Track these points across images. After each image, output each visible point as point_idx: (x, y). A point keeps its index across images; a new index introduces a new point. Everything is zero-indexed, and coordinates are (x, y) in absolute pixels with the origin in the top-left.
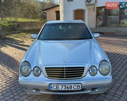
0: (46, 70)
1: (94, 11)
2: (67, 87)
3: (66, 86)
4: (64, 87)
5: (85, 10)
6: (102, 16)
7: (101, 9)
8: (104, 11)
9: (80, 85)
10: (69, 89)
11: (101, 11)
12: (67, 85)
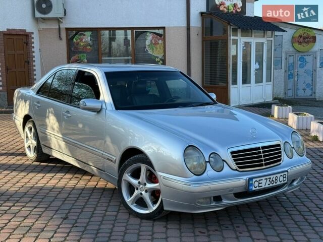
0: (233, 157)
1: (61, 38)
2: (272, 181)
3: (270, 178)
4: (268, 180)
5: (33, 33)
6: (85, 55)
7: (80, 35)
8: (90, 42)
9: (286, 173)
10: (275, 184)
11: (81, 40)
12: (272, 177)
